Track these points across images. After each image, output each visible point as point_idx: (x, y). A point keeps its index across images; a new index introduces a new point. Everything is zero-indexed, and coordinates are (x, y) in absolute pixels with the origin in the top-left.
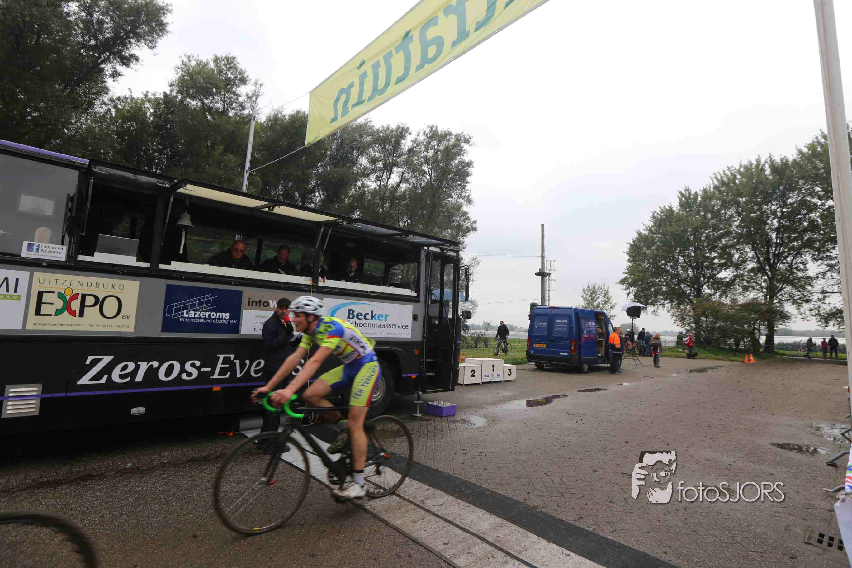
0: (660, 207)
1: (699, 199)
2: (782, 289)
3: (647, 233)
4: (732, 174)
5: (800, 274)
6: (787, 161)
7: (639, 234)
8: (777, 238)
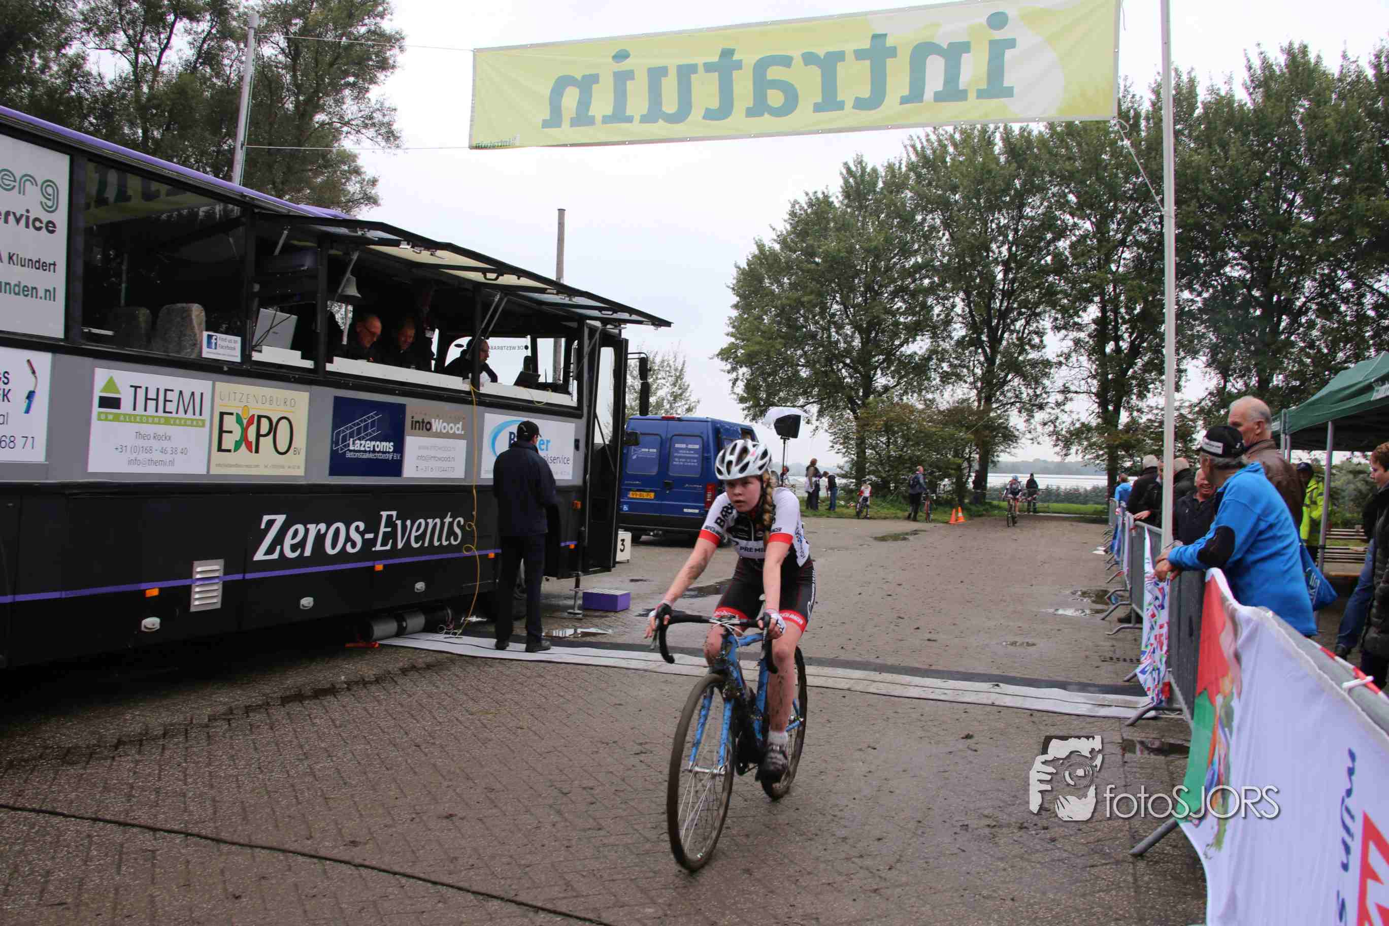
0: (807, 194)
1: (880, 185)
2: (1005, 382)
3: (777, 247)
4: (940, 141)
5: (1033, 355)
6: (1030, 133)
7: (761, 247)
8: (1004, 280)
